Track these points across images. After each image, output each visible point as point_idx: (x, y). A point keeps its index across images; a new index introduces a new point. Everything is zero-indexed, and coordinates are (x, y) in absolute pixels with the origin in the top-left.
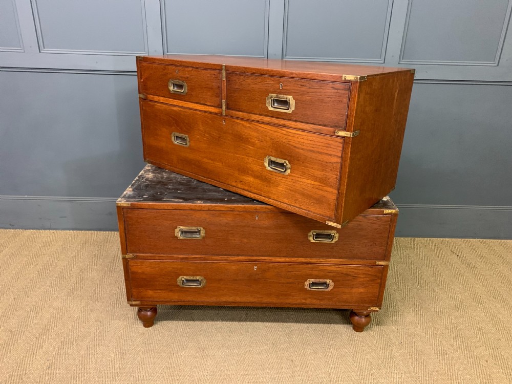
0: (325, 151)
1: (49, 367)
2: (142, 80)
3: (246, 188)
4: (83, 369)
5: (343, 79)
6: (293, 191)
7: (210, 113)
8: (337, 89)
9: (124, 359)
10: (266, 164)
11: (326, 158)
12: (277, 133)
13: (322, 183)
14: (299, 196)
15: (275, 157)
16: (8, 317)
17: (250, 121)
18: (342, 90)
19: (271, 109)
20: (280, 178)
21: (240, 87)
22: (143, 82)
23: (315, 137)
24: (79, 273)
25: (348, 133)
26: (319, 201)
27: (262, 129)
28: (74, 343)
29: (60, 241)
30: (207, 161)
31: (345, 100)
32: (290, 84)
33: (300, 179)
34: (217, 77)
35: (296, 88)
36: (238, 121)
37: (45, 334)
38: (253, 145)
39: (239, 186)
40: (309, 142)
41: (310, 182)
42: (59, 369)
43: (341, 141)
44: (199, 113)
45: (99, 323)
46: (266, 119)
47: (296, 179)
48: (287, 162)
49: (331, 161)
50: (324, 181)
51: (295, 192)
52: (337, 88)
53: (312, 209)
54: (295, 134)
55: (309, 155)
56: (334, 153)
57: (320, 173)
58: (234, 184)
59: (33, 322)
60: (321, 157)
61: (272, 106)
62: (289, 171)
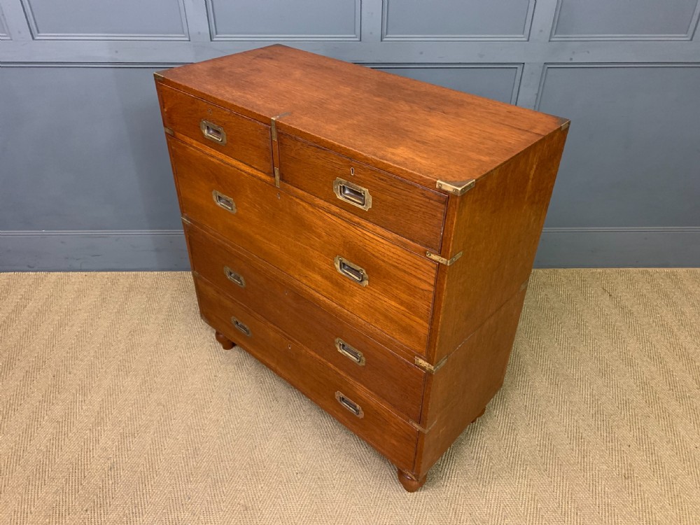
0: (414, 273)
1: (111, 468)
2: (166, 110)
3: (313, 287)
4: (151, 470)
5: (437, 186)
6: (372, 308)
7: (260, 179)
8: (429, 198)
9: (198, 455)
10: (338, 266)
11: (414, 281)
12: (348, 231)
13: (410, 309)
14: (381, 317)
15: (347, 259)
16: (50, 402)
17: (312, 205)
18: (435, 201)
19: (340, 197)
20: (356, 288)
21: (297, 157)
22: (166, 112)
23: (399, 251)
24: (128, 337)
25: (443, 259)
26: (406, 330)
27: (329, 220)
28: (136, 435)
29: (97, 288)
30: (260, 238)
31: (439, 215)
32: (364, 173)
33: (381, 297)
34: (264, 134)
35: (373, 181)
36: (298, 200)
37: (99, 424)
38: (319, 236)
39: (304, 281)
40: (391, 254)
41: (393, 303)
42: (123, 470)
43: (435, 266)
44: (246, 174)
45: (161, 407)
46: (334, 208)
47: (376, 295)
48: (364, 272)
49: (421, 287)
50: (412, 308)
51: (376, 310)
52: (429, 196)
53: (397, 337)
54: (374, 239)
55: (392, 270)
56: (424, 278)
57: (406, 296)
58: (297, 276)
59: (82, 409)
60: (407, 278)
61: (341, 194)
62: (366, 283)
